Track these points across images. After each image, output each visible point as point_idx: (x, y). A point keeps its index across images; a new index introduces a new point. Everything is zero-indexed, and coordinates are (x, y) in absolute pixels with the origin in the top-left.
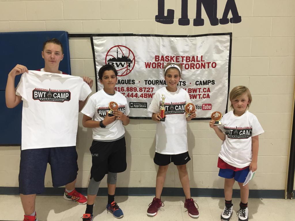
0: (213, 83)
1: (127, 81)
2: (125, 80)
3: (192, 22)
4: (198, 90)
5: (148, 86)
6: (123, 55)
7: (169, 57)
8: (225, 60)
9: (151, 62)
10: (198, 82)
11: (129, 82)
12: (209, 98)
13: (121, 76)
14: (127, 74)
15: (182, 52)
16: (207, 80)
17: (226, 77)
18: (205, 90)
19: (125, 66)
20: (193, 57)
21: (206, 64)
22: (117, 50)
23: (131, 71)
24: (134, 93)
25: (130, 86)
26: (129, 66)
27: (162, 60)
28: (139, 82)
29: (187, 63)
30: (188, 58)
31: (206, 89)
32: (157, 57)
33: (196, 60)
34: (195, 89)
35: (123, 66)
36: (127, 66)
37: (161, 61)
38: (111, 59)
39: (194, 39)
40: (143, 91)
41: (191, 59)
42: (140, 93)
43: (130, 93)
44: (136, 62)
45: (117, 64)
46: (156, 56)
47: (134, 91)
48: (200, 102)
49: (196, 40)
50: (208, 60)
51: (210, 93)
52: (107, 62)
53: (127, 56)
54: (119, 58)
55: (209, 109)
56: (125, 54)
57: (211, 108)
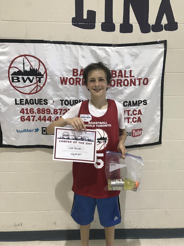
0: (145, 104)
1: (37, 100)
2: (35, 100)
4: (127, 112)
5: (64, 107)
10: (127, 102)
11: (40, 102)
12: (141, 122)
14: (37, 92)
16: (137, 100)
18: (135, 113)
19: (34, 81)
21: (136, 81)
22: (24, 61)
23: (42, 88)
24: (47, 116)
25: (41, 107)
28: (53, 102)
30: (114, 73)
31: (136, 111)
32: (75, 71)
33: (123, 75)
36: (37, 81)
38: (15, 72)
41: (117, 74)
42: (55, 116)
47: (46, 113)
48: (129, 127)
49: (123, 50)
50: (138, 75)
51: (141, 116)
52: (11, 76)
53: (36, 69)
54: (26, 70)
55: (139, 135)
56: (34, 66)
57: (141, 133)
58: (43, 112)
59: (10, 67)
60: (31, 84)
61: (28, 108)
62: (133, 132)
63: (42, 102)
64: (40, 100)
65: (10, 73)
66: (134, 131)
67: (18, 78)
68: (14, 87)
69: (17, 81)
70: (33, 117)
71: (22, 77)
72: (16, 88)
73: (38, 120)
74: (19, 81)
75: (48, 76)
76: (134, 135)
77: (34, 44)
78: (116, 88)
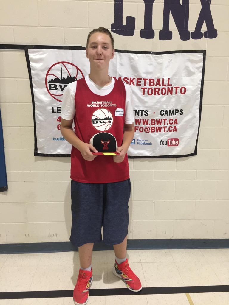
6: (69, 75)
7: (128, 79)
8: (197, 84)
15: (144, 73)
17: (197, 106)
18: (171, 122)
20: (158, 80)
21: (173, 89)
22: (61, 68)
29: (150, 87)
30: (151, 81)
34: (159, 120)
38: (53, 79)
39: (160, 57)
48: (165, 136)
49: (162, 58)
50: (175, 84)
51: (177, 125)
52: (48, 84)
53: (74, 77)
54: (63, 78)
55: (175, 145)
56: (72, 74)
57: (177, 144)
59: (47, 74)
62: (168, 141)
65: (47, 80)
66: (170, 140)
67: (56, 86)
68: (51, 95)
69: (54, 88)
72: (53, 96)
74: (56, 89)
76: (169, 144)
77: (72, 51)
78: (153, 96)
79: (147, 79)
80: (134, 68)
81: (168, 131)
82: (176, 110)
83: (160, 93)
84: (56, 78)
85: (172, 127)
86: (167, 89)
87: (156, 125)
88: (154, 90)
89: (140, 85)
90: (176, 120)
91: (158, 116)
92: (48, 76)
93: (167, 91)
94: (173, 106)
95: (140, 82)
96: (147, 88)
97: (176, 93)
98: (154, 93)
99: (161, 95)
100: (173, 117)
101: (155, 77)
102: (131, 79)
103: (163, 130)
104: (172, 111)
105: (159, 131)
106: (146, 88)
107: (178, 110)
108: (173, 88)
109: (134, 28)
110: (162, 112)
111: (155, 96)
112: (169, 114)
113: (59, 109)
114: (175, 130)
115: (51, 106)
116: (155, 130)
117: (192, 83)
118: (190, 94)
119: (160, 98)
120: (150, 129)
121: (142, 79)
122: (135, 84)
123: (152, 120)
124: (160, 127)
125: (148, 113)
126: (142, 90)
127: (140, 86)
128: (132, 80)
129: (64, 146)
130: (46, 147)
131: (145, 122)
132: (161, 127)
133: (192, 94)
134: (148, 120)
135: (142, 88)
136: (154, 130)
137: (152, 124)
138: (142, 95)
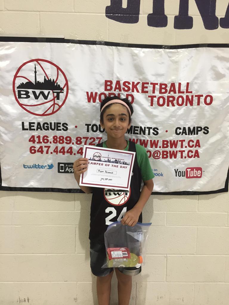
0: (206, 132)
1: (53, 124)
2: (51, 123)
3: (171, 21)
4: (179, 143)
5: (91, 134)
6: (46, 78)
7: (129, 83)
8: (228, 91)
9: (97, 91)
10: (180, 129)
11: (57, 126)
12: (198, 157)
13: (43, 115)
14: (53, 113)
15: (153, 75)
16: (196, 126)
18: (191, 144)
19: (51, 97)
20: (173, 85)
21: (194, 99)
22: (35, 68)
23: (60, 107)
24: (67, 147)
25: (59, 133)
26: (58, 99)
27: (117, 88)
28: (76, 127)
29: (160, 95)
30: (163, 87)
31: (193, 142)
32: (109, 83)
33: (177, 89)
34: (174, 141)
35: (46, 97)
36: (54, 98)
37: (115, 90)
38: (23, 83)
39: (176, 53)
40: (83, 144)
41: (168, 89)
42: (77, 147)
43: (60, 146)
44: (69, 91)
45: (34, 93)
46: (106, 82)
47: (66, 142)
48: (182, 164)
49: (177, 55)
50: (197, 91)
51: (199, 149)
52: (16, 90)
53: (53, 80)
54: (38, 82)
55: (197, 177)
56: (50, 76)
57: (200, 175)
58: (61, 142)
59: (16, 77)
60: (46, 101)
61: (41, 136)
62: (187, 171)
63: (60, 127)
64: (58, 123)
65: (15, 85)
66: (189, 170)
67: (27, 93)
68: (21, 105)
69: (25, 96)
70: (47, 148)
71: (32, 91)
72: (24, 106)
73: (53, 153)
74: (28, 97)
75: (70, 90)
76: (189, 176)
77: (50, 44)
78: (166, 108)
79: (157, 84)
80: (139, 69)
81: (187, 158)
82: (198, 127)
83: (175, 104)
84: (28, 81)
85: (192, 152)
86: (185, 98)
87: (169, 148)
88: (166, 98)
89: (147, 92)
90: (198, 141)
91: (172, 136)
92: (17, 79)
93: (185, 101)
94: (194, 122)
95: (147, 87)
96: (157, 97)
97: (198, 104)
98: (166, 103)
99: (177, 106)
100: (193, 137)
101: (168, 81)
102: (133, 83)
103: (179, 155)
104: (192, 130)
105: (173, 157)
106: (155, 97)
107: (201, 128)
108: (194, 96)
109: (138, 13)
110: (178, 129)
111: (168, 107)
112: (187, 133)
113: (32, 125)
114: (196, 156)
115: (21, 121)
116: (169, 155)
117: (221, 90)
118: (219, 105)
119: (175, 110)
120: (161, 153)
121: (150, 84)
122: (140, 91)
123: (164, 141)
124: (175, 151)
125: (158, 131)
126: (150, 98)
127: (147, 94)
128: (135, 84)
129: (39, 177)
130: (13, 178)
131: (154, 144)
132: (177, 151)
133: (221, 105)
134: (158, 141)
135: (149, 96)
136: (167, 155)
137: (163, 147)
138: (149, 106)
